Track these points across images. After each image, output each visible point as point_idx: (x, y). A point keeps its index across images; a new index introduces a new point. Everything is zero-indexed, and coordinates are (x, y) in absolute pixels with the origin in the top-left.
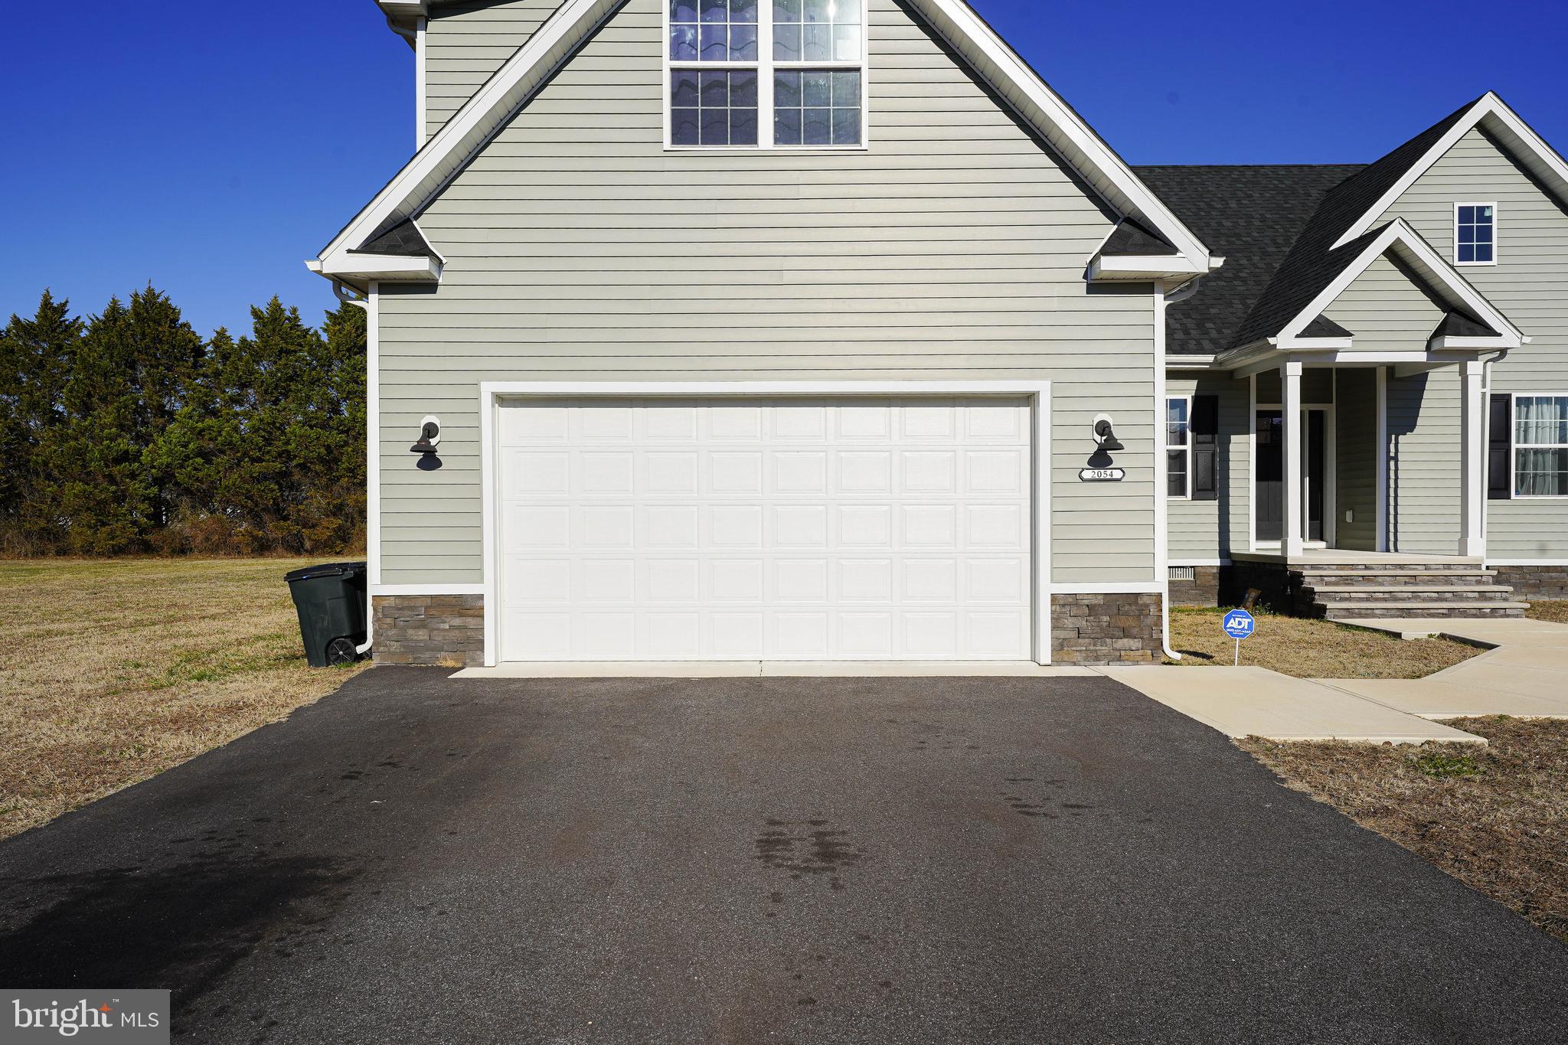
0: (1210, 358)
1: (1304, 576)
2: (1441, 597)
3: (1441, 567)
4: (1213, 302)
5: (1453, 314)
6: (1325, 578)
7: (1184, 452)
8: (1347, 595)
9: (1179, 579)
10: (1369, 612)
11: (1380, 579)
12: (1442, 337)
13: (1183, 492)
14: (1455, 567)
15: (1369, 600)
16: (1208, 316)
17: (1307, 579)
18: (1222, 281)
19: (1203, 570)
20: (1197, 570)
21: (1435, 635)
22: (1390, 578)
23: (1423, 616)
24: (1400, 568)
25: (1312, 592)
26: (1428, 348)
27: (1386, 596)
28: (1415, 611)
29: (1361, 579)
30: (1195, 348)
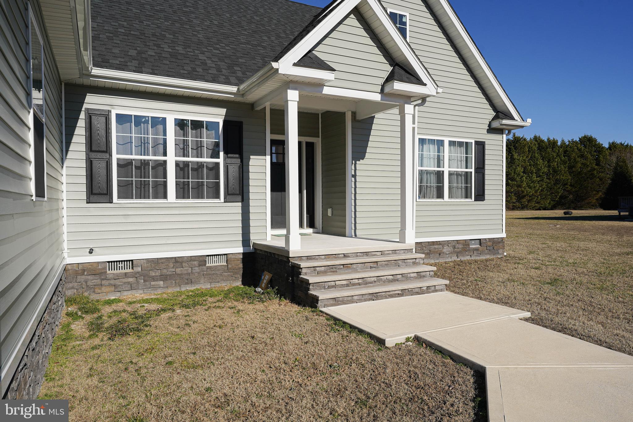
0: (234, 89)
1: (302, 268)
2: (394, 280)
3: (391, 252)
4: (242, 55)
5: (397, 67)
6: (317, 268)
7: (218, 164)
8: (333, 283)
9: (216, 264)
10: (350, 298)
11: (354, 266)
12: (391, 82)
13: (217, 196)
14: (398, 252)
15: (349, 286)
16: (237, 63)
17: (304, 271)
18: (249, 45)
19: (233, 257)
20: (229, 256)
21: (411, 338)
22: (361, 264)
23: (386, 297)
24: (366, 255)
25: (307, 283)
26: (382, 91)
27: (360, 281)
28: (381, 294)
29: (342, 267)
30: (224, 80)
